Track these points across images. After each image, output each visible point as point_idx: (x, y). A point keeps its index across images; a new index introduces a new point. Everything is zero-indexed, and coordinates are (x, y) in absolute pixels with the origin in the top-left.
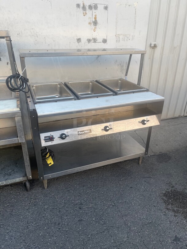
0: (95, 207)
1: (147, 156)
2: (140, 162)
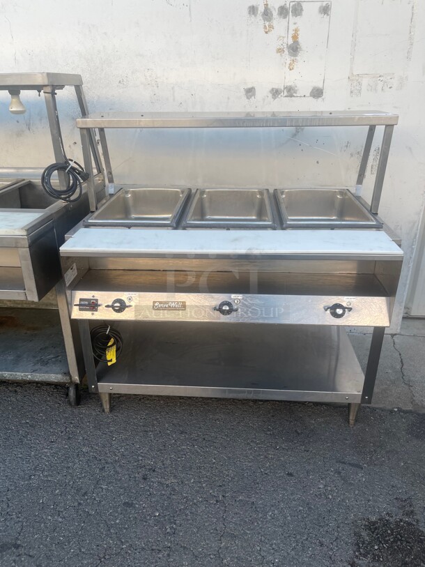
0: (177, 488)
1: (390, 408)
2: (351, 418)
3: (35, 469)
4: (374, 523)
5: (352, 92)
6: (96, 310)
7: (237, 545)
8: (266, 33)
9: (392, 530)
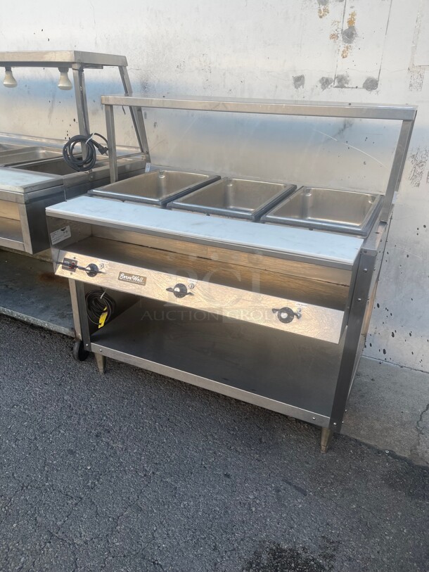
2: (322, 443)
5: (411, 85)
6: (74, 271)
8: (321, 17)
9: (297, 565)
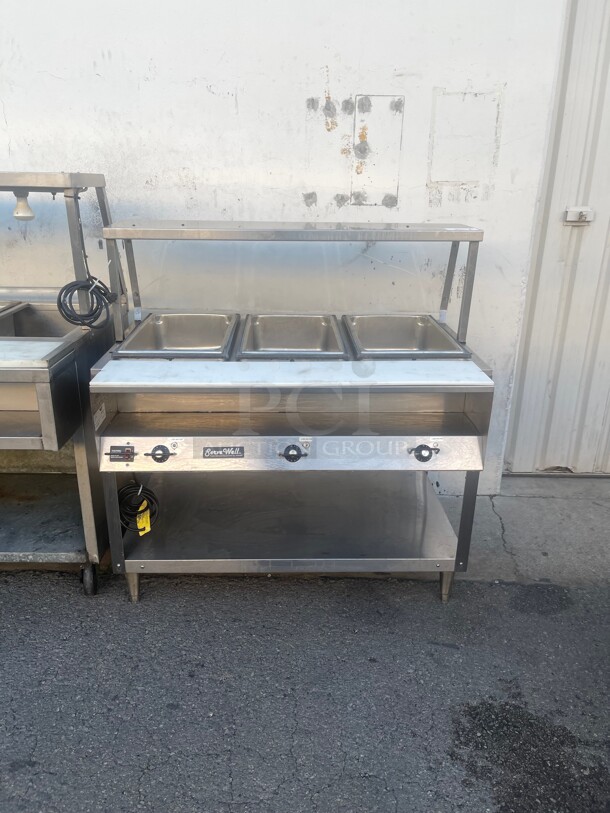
0: (233, 684)
1: (490, 580)
2: (444, 592)
3: (45, 673)
4: (475, 708)
5: (430, 201)
6: (132, 460)
7: (313, 742)
8: (329, 130)
9: (497, 715)
